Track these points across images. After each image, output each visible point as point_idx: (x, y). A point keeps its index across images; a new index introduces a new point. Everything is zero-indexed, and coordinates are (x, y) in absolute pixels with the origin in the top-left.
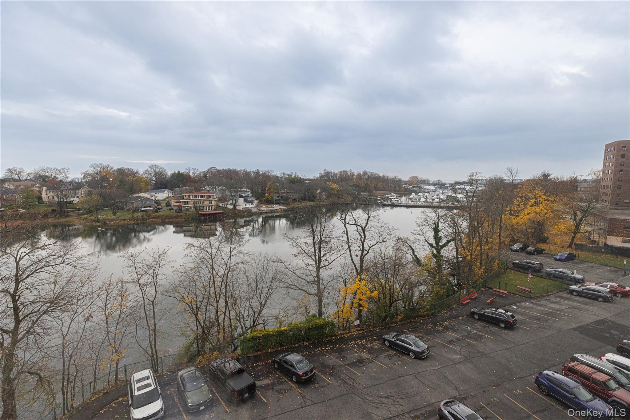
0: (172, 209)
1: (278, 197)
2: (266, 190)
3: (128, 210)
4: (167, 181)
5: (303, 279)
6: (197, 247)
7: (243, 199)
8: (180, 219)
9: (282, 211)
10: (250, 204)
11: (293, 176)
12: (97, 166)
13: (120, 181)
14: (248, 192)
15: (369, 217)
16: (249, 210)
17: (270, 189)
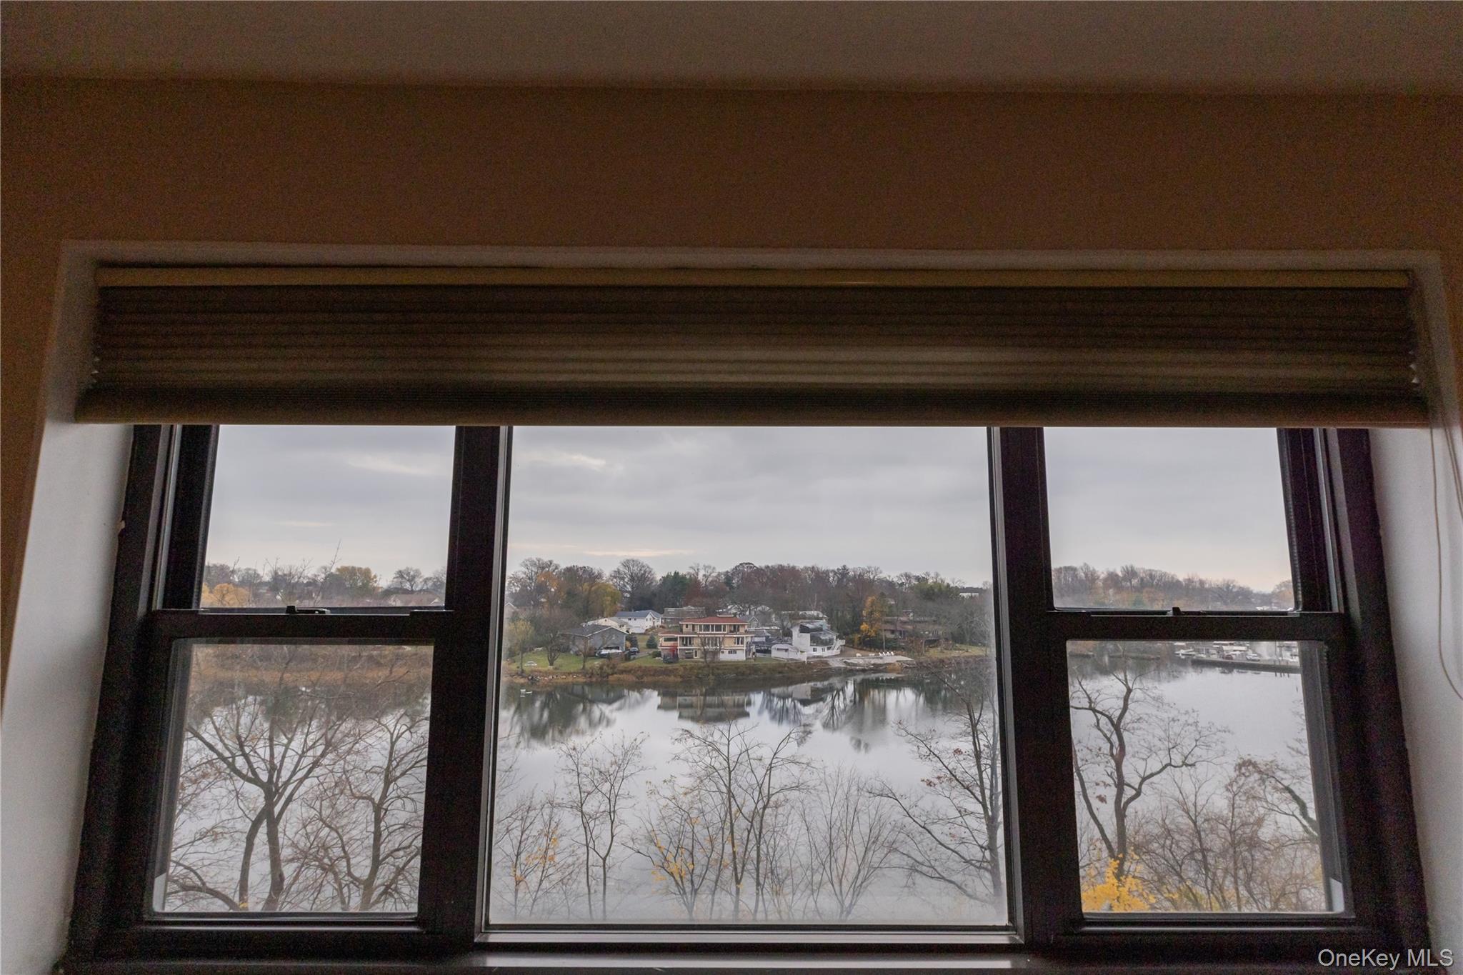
0: (659, 655)
1: (893, 632)
2: (863, 616)
3: (577, 654)
4: (654, 595)
5: (953, 851)
6: (698, 738)
7: (808, 636)
8: (672, 679)
9: (905, 668)
10: (826, 648)
11: (930, 581)
12: (533, 564)
13: (569, 593)
14: (821, 619)
15: (1129, 691)
16: (823, 662)
17: (871, 613)
